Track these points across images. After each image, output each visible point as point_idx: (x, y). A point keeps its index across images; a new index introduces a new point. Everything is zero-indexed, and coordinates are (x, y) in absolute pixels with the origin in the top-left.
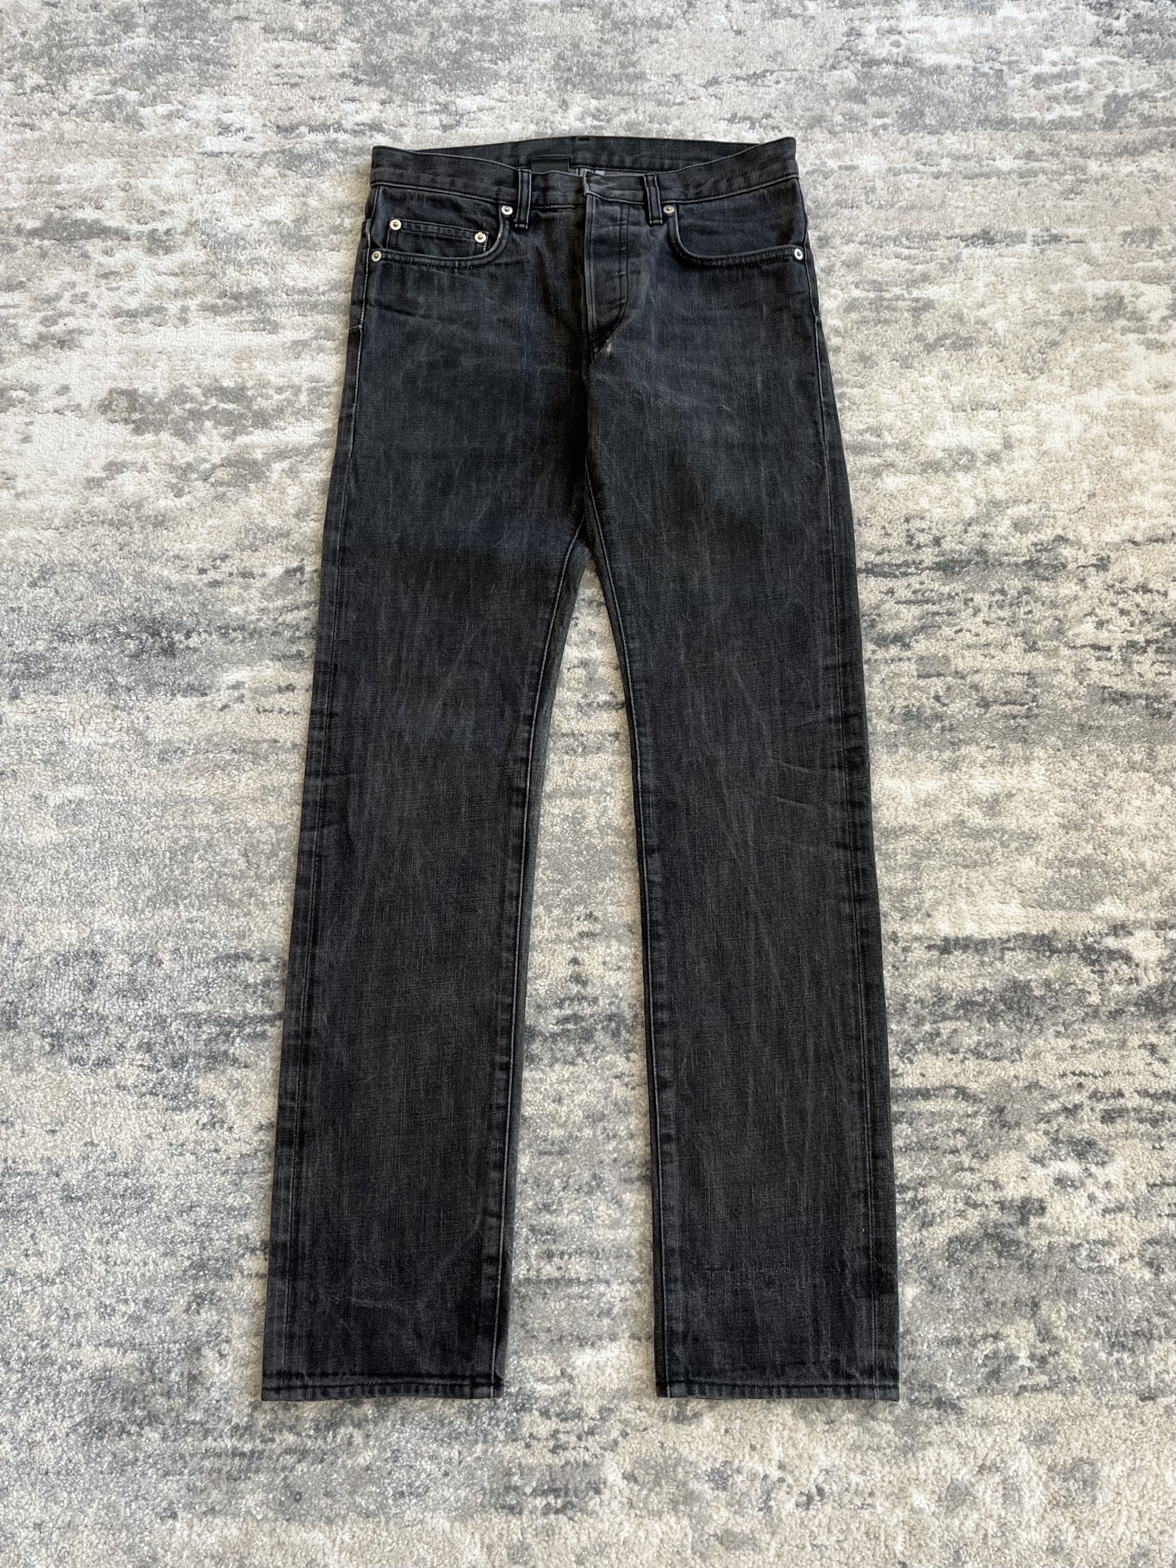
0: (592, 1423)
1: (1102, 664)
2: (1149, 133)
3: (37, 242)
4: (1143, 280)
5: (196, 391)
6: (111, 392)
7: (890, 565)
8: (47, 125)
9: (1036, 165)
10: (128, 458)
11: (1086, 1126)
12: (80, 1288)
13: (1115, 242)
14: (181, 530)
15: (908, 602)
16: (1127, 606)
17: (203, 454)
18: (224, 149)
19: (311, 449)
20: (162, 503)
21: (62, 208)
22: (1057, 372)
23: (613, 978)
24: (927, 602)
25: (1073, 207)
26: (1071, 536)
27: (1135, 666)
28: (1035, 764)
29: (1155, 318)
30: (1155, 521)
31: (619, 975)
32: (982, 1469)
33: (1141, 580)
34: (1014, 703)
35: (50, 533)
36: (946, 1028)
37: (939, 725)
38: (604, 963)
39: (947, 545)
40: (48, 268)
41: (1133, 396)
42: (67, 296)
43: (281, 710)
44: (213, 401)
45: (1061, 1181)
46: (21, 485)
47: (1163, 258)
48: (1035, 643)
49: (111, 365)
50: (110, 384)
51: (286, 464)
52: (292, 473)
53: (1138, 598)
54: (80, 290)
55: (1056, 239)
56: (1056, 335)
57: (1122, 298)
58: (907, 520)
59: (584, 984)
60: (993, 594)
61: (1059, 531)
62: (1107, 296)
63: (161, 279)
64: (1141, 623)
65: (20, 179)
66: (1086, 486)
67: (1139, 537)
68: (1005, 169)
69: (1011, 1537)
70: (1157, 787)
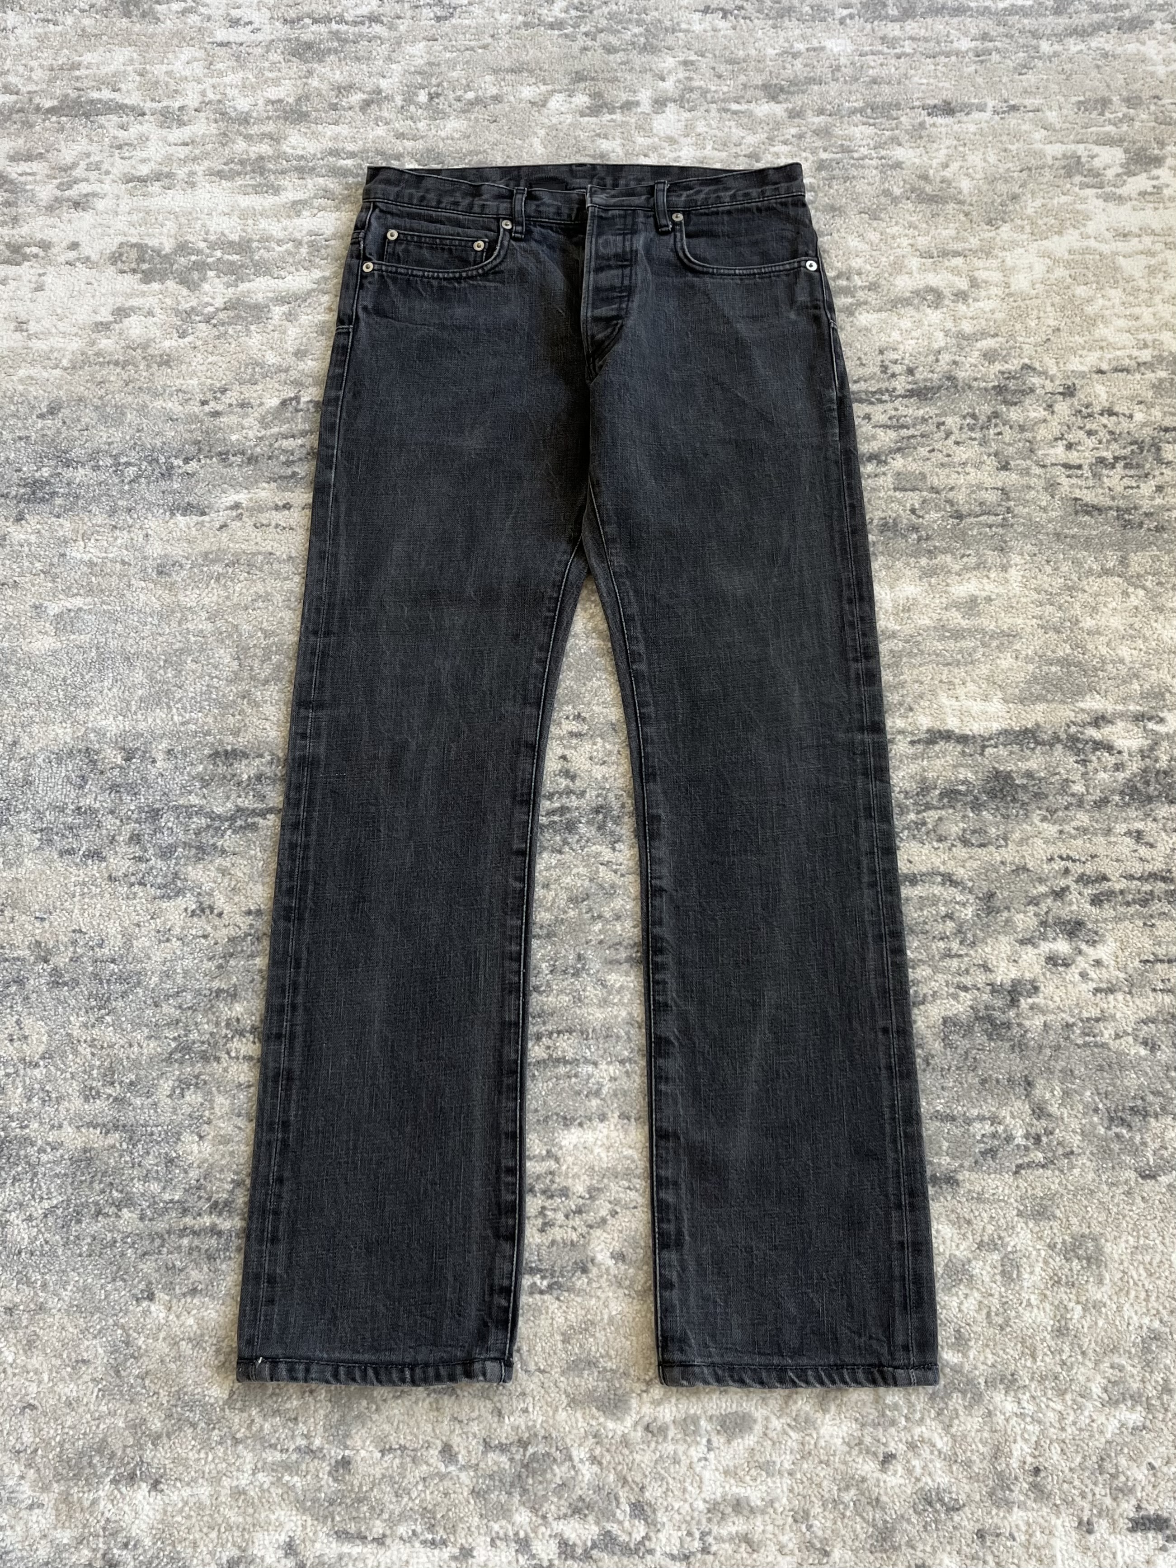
0: (581, 1201)
1: (1074, 481)
2: (1097, 17)
3: (54, 119)
4: (1096, 143)
5: (202, 245)
6: (121, 245)
7: (866, 392)
8: (70, 21)
9: (991, 45)
10: (135, 304)
11: (1074, 907)
12: (63, 1072)
13: (1069, 111)
14: (184, 367)
15: (885, 427)
16: (1094, 427)
17: (207, 299)
18: (232, 40)
19: (309, 293)
20: (167, 344)
21: (79, 90)
22: (1019, 222)
23: (599, 772)
24: (903, 427)
25: (1028, 80)
26: (1037, 365)
27: (1105, 480)
28: (1012, 571)
29: (1110, 174)
30: (1118, 353)
31: (604, 769)
32: (981, 1245)
33: (1107, 405)
34: (988, 514)
35: (58, 372)
36: (931, 816)
37: (915, 536)
38: (591, 758)
39: (921, 374)
40: (66, 141)
41: (1092, 243)
42: (83, 164)
43: (277, 526)
44: (218, 254)
45: (1052, 960)
46: (33, 327)
47: (1115, 125)
48: (1008, 463)
49: (120, 223)
50: (121, 239)
51: (285, 308)
52: (290, 317)
53: (1104, 420)
54: (94, 158)
55: (1014, 108)
56: (1016, 190)
57: (1079, 157)
58: (881, 352)
59: (573, 778)
60: (964, 417)
61: (1027, 361)
62: (1065, 156)
63: (172, 150)
64: (1108, 442)
65: (41, 66)
66: (1052, 322)
67: (1105, 367)
68: (963, 49)
69: (1013, 1314)
70: (1131, 590)
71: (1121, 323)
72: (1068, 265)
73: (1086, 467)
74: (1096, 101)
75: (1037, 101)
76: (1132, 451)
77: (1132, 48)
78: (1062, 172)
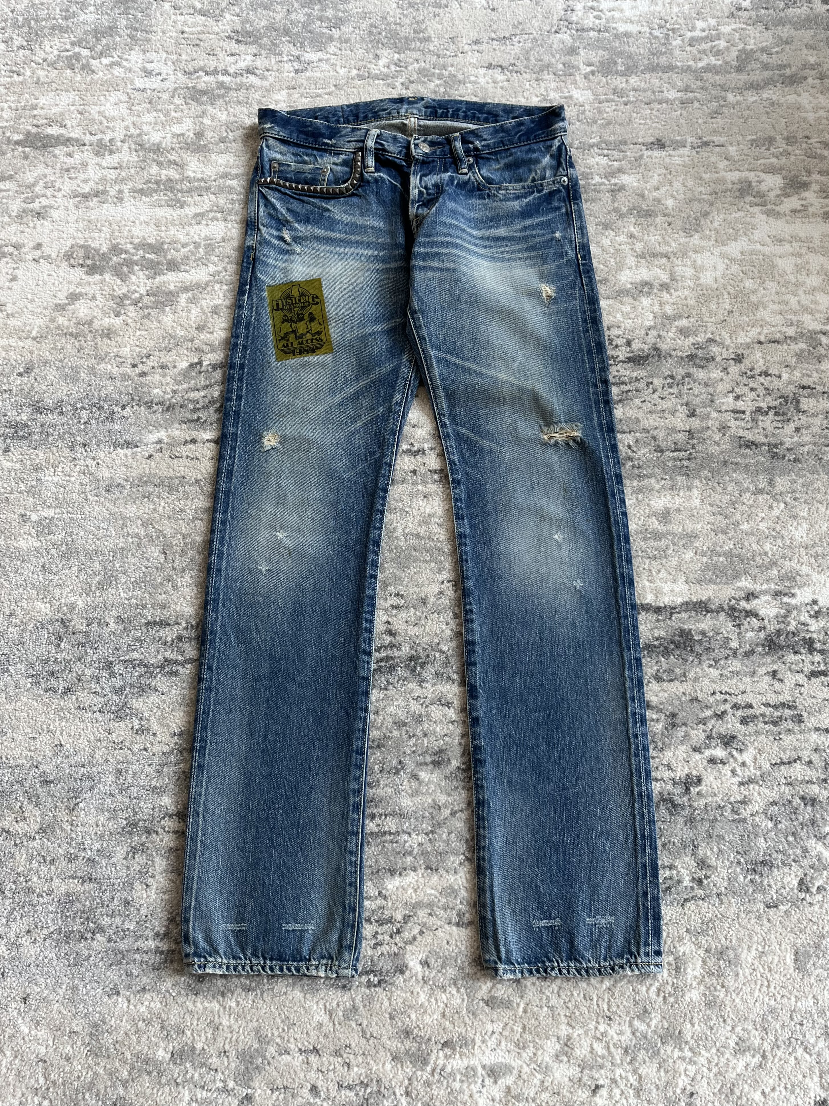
71: (776, 307)
72: (740, 263)
73: (748, 413)
74: (765, 139)
75: (722, 139)
76: (780, 403)
77: (792, 98)
78: (738, 194)
